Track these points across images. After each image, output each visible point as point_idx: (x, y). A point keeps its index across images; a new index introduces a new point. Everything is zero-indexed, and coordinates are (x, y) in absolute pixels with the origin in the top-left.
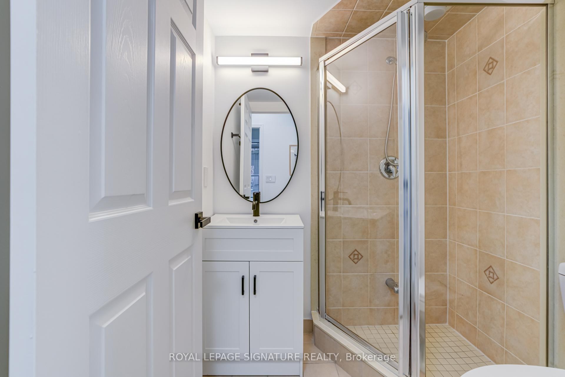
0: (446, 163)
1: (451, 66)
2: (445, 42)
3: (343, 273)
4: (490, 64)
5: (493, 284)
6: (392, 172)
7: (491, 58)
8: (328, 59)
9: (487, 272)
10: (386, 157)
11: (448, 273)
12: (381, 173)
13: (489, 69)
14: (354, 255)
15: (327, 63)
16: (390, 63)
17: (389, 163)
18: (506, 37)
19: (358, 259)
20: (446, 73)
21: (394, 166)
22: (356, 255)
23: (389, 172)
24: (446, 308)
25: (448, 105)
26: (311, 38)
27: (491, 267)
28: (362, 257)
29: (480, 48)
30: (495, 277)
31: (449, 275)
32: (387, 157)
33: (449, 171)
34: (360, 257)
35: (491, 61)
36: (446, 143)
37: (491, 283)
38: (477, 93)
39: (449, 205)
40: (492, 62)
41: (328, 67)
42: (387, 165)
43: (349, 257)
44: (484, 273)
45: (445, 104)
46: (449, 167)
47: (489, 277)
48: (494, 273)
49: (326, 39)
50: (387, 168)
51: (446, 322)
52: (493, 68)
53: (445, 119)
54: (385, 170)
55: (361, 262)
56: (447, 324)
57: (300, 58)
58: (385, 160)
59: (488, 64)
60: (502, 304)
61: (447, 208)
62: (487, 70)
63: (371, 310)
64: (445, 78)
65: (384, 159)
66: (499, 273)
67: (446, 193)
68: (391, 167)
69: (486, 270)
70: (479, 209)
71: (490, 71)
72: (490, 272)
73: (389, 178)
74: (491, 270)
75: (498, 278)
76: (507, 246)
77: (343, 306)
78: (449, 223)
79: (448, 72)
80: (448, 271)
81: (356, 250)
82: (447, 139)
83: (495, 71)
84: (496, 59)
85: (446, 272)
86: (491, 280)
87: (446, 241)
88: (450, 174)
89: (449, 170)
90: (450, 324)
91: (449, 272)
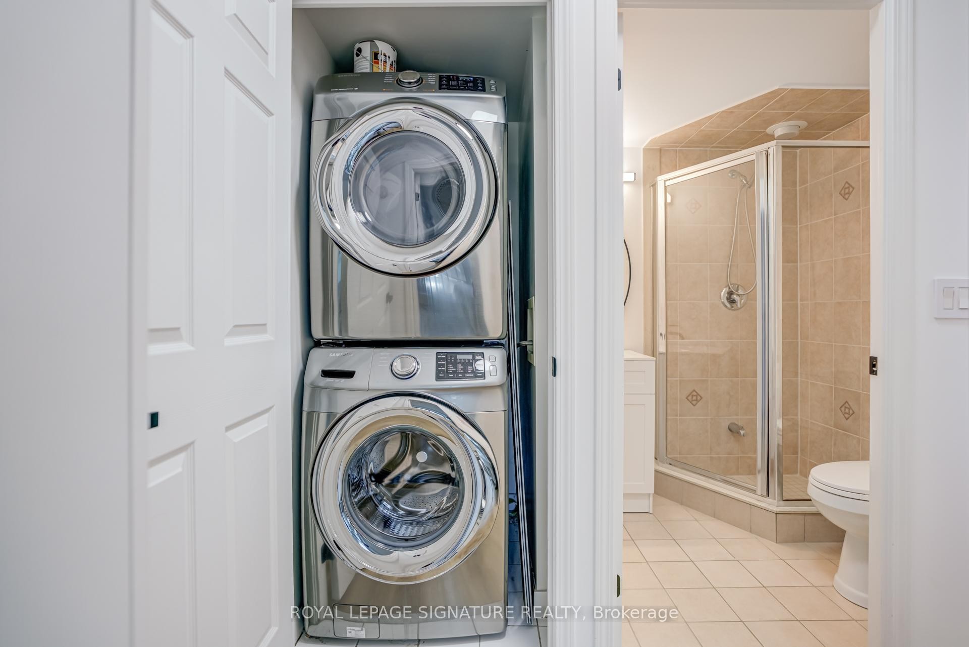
0: (797, 292)
1: (803, 182)
2: (796, 153)
3: (680, 416)
4: (846, 188)
5: (849, 420)
6: (736, 302)
7: (847, 182)
8: (669, 179)
9: (843, 409)
10: (728, 285)
11: (799, 417)
12: (723, 303)
13: (845, 194)
14: (693, 396)
15: (668, 183)
16: (734, 177)
17: (732, 292)
18: (863, 165)
19: (697, 400)
20: (798, 188)
21: (738, 295)
22: (695, 396)
23: (732, 302)
24: (797, 457)
25: (800, 225)
26: (644, 149)
27: (846, 402)
28: (701, 398)
29: (836, 169)
30: (851, 412)
31: (801, 419)
32: (730, 285)
33: (801, 301)
34: (699, 398)
35: (847, 185)
36: (797, 269)
37: (847, 419)
38: (833, 217)
39: (801, 339)
40: (849, 188)
41: (668, 189)
42: (730, 293)
43: (687, 398)
44: (840, 411)
45: (796, 225)
46: (801, 295)
47: (845, 413)
48: (850, 408)
49: (661, 150)
50: (730, 297)
51: (797, 473)
52: (849, 193)
53: (797, 241)
54: (727, 299)
55: (700, 404)
56: (798, 475)
57: (633, 174)
58: (728, 288)
59: (844, 188)
60: (858, 438)
61: (798, 342)
62: (843, 195)
63: (712, 458)
64: (796, 194)
65: (726, 287)
66: (855, 408)
67: (797, 326)
68: (735, 297)
69: (841, 407)
70: (835, 342)
71: (847, 196)
72: (846, 407)
73: (731, 309)
74: (847, 405)
75: (854, 413)
76: (862, 379)
77: (680, 454)
78: (800, 360)
79: (799, 186)
80: (799, 415)
81: (694, 391)
82: (799, 264)
83: (851, 197)
84: (853, 185)
85: (797, 415)
86: (847, 416)
87: (798, 380)
88: (801, 304)
89: (801, 299)
90: (801, 474)
91: (801, 416)
